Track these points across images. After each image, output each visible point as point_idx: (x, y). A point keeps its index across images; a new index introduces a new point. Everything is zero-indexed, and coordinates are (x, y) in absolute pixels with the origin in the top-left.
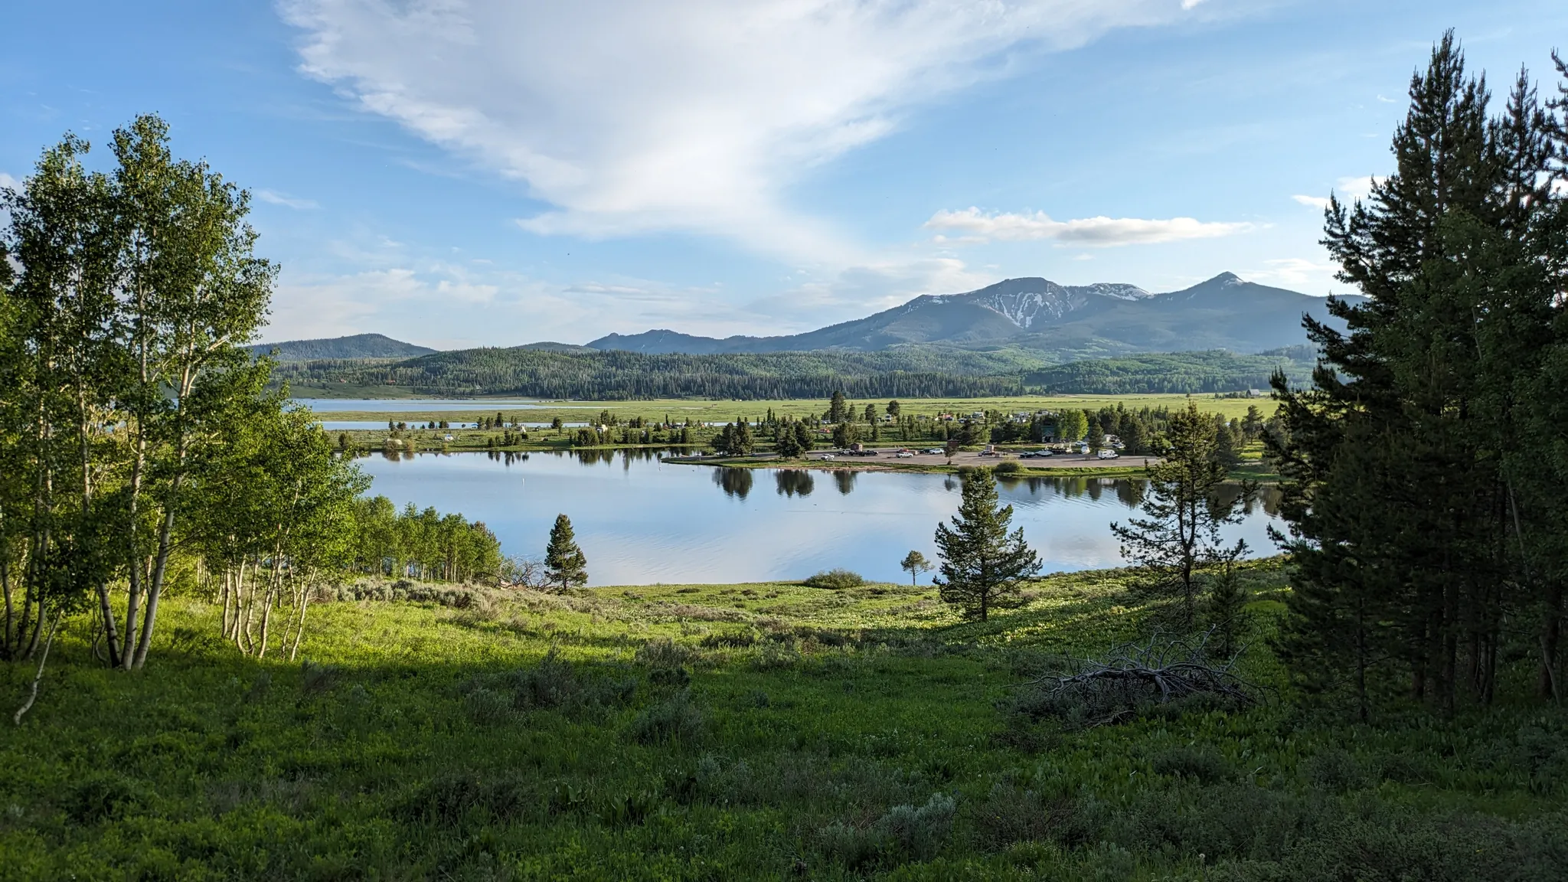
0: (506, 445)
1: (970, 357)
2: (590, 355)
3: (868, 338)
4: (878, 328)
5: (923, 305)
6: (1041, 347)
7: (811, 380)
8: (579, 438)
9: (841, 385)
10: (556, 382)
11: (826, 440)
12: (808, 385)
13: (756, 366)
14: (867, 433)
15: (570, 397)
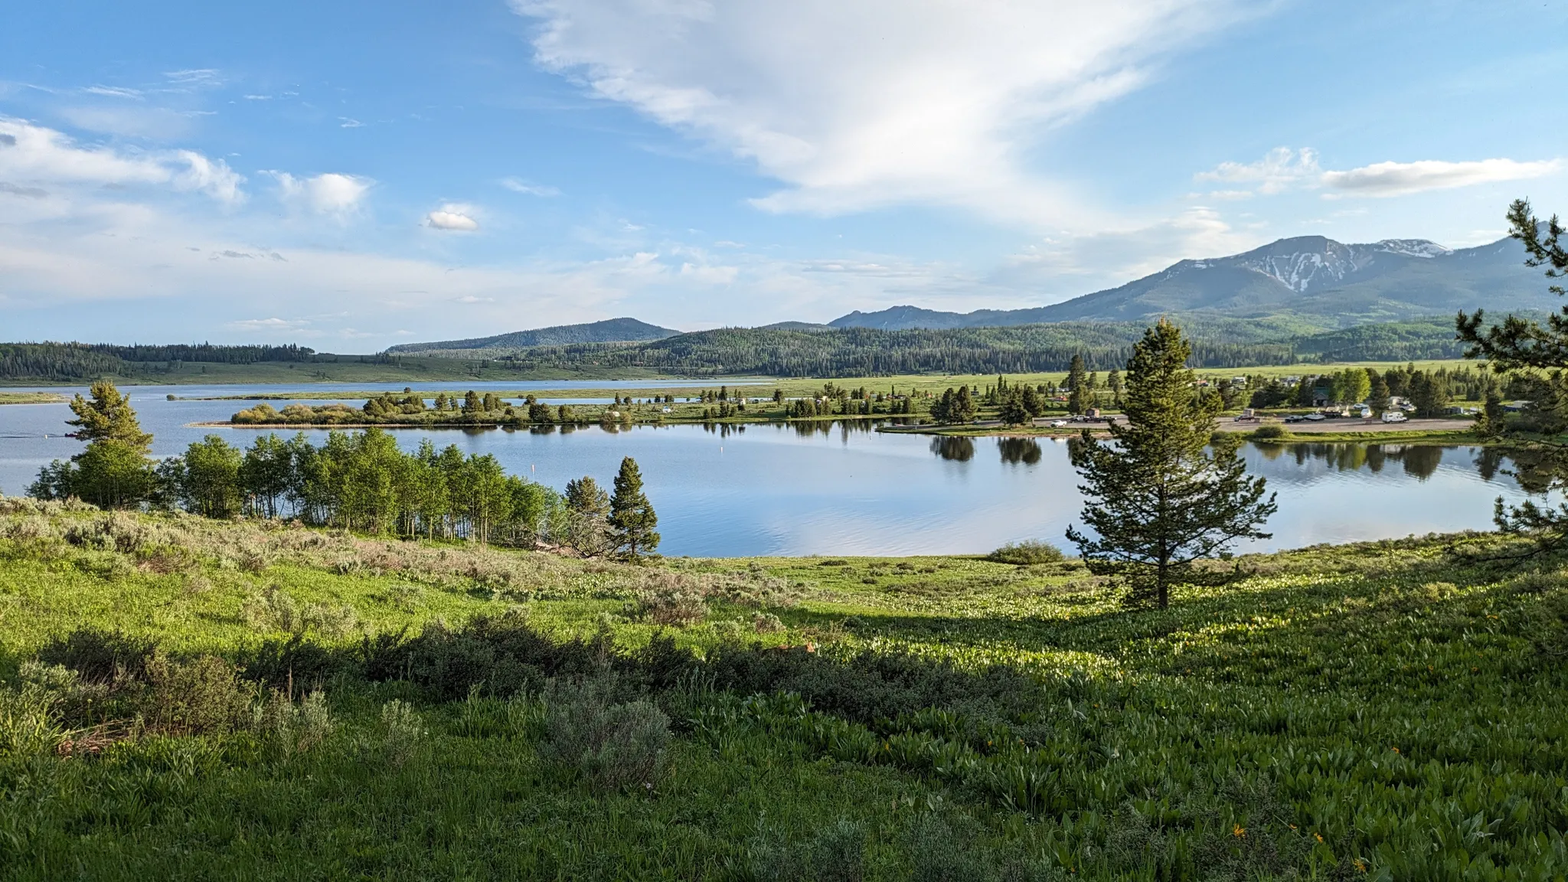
0: (722, 416)
1: (1235, 325)
2: (831, 333)
3: (1121, 308)
4: (1133, 296)
5: (1185, 271)
6: (1318, 311)
7: (1057, 352)
8: (796, 409)
9: (1090, 356)
10: (794, 361)
11: (1062, 408)
12: (1054, 357)
13: (1000, 340)
14: (1108, 400)
15: (808, 375)
